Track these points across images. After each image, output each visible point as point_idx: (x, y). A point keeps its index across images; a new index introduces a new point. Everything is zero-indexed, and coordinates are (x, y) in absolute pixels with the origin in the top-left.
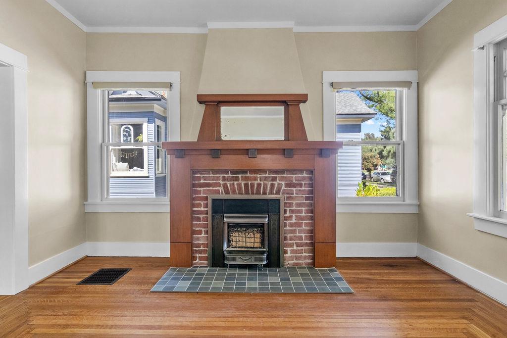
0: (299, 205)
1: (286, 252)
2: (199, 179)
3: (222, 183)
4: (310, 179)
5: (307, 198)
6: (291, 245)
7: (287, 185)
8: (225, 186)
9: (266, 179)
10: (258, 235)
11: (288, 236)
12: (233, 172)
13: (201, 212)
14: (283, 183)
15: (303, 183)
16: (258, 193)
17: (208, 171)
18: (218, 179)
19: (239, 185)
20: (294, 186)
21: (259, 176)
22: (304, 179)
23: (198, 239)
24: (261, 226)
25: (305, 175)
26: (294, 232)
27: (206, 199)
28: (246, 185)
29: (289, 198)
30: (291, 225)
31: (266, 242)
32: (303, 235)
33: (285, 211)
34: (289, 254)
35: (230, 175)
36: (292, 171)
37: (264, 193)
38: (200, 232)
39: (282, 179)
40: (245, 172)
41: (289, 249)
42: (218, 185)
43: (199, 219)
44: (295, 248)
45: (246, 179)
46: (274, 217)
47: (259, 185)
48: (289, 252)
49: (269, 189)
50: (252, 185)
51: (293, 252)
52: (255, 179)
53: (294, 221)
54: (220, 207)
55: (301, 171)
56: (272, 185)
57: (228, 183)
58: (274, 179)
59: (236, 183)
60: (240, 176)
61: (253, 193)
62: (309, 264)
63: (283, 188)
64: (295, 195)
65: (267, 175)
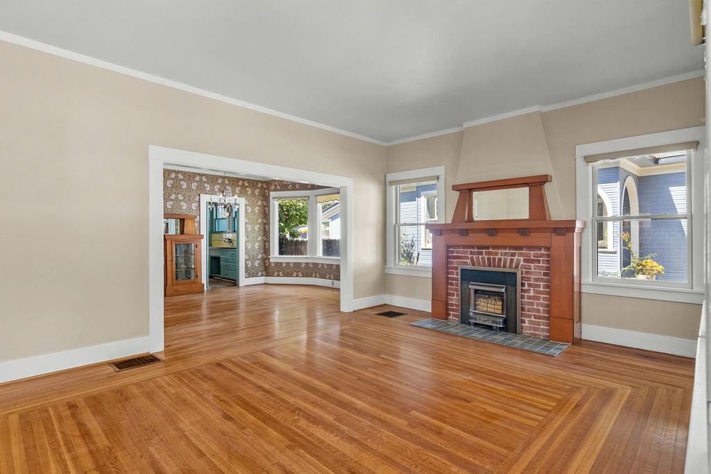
0: (537, 280)
1: (523, 322)
2: (453, 252)
3: (470, 256)
4: (548, 256)
5: (545, 274)
6: (529, 316)
7: (525, 261)
8: (472, 259)
9: (506, 254)
10: (500, 303)
11: (527, 307)
12: (478, 248)
13: (453, 279)
14: (522, 259)
15: (541, 259)
16: (499, 266)
17: (459, 247)
18: (466, 252)
19: (483, 259)
20: (533, 261)
21: (500, 251)
22: (542, 255)
23: (452, 300)
24: (499, 295)
25: (543, 252)
26: (532, 304)
27: (457, 268)
28: (489, 259)
29: (526, 273)
30: (529, 298)
31: (505, 311)
32: (541, 309)
33: (523, 285)
34: (526, 324)
35: (476, 250)
36: (530, 248)
37: (504, 267)
38: (453, 295)
39: (521, 255)
40: (487, 248)
41: (527, 320)
42: (467, 258)
43: (452, 284)
44: (533, 319)
45: (489, 253)
46: (510, 289)
47: (500, 259)
48: (527, 322)
49: (508, 263)
50: (494, 259)
51: (530, 322)
52: (497, 254)
53: (532, 294)
54: (468, 276)
55: (539, 248)
56: (512, 260)
57: (475, 257)
58: (513, 255)
59: (480, 256)
60: (484, 251)
61: (494, 266)
62: (546, 336)
63: (522, 263)
64: (533, 270)
65: (507, 251)
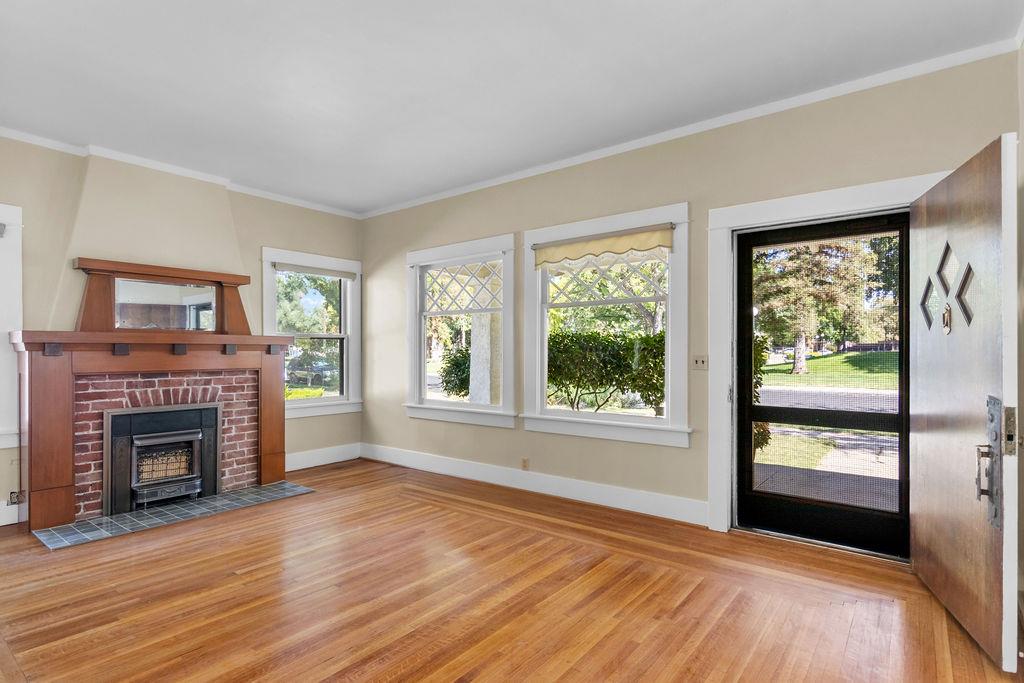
0: (240, 413)
1: (223, 474)
2: (86, 387)
3: (126, 391)
4: (254, 380)
5: (250, 404)
6: (231, 464)
7: (225, 389)
8: (132, 397)
9: (196, 382)
10: (184, 458)
11: (227, 453)
12: (144, 375)
13: (89, 438)
14: (220, 387)
15: (246, 385)
16: (184, 401)
17: (102, 375)
18: (120, 385)
19: (155, 393)
20: (234, 389)
21: (185, 379)
22: (246, 381)
23: (83, 479)
24: (190, 444)
25: (247, 375)
26: (233, 447)
27: (101, 416)
28: (166, 393)
29: (227, 406)
30: (230, 439)
31: (196, 468)
32: (245, 449)
33: (224, 422)
34: (227, 476)
35: (140, 380)
36: (232, 372)
37: (194, 401)
38: (88, 468)
39: (218, 381)
40: (165, 374)
41: (227, 470)
42: (122, 395)
43: (85, 448)
44: (235, 466)
45: (167, 383)
46: (211, 431)
47: (186, 391)
48: (227, 473)
49: (200, 395)
50: (176, 392)
51: (231, 472)
52: (181, 384)
53: (233, 433)
54: (125, 426)
55: (243, 371)
56: (205, 391)
57: (138, 392)
58: (208, 382)
59: (149, 390)
60: (156, 380)
61: (176, 403)
62: (252, 483)
63: (220, 392)
64: (235, 401)
65: (198, 378)
